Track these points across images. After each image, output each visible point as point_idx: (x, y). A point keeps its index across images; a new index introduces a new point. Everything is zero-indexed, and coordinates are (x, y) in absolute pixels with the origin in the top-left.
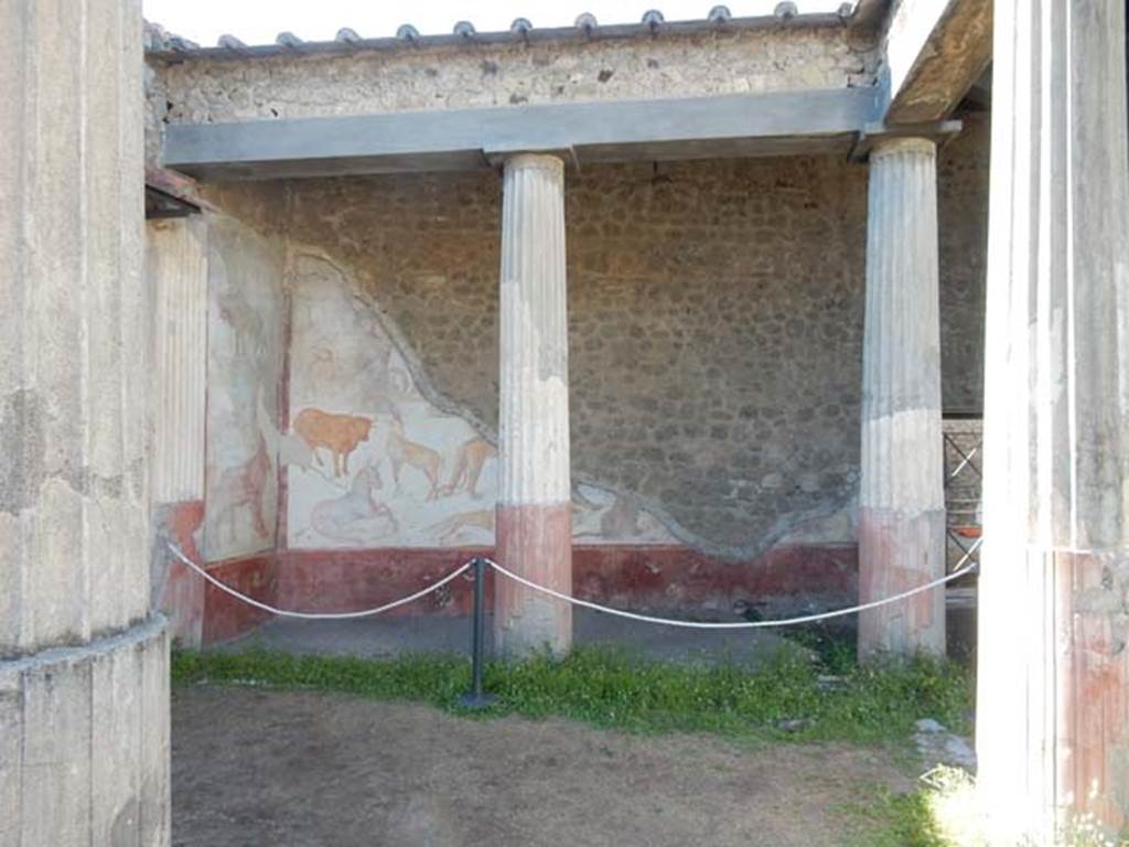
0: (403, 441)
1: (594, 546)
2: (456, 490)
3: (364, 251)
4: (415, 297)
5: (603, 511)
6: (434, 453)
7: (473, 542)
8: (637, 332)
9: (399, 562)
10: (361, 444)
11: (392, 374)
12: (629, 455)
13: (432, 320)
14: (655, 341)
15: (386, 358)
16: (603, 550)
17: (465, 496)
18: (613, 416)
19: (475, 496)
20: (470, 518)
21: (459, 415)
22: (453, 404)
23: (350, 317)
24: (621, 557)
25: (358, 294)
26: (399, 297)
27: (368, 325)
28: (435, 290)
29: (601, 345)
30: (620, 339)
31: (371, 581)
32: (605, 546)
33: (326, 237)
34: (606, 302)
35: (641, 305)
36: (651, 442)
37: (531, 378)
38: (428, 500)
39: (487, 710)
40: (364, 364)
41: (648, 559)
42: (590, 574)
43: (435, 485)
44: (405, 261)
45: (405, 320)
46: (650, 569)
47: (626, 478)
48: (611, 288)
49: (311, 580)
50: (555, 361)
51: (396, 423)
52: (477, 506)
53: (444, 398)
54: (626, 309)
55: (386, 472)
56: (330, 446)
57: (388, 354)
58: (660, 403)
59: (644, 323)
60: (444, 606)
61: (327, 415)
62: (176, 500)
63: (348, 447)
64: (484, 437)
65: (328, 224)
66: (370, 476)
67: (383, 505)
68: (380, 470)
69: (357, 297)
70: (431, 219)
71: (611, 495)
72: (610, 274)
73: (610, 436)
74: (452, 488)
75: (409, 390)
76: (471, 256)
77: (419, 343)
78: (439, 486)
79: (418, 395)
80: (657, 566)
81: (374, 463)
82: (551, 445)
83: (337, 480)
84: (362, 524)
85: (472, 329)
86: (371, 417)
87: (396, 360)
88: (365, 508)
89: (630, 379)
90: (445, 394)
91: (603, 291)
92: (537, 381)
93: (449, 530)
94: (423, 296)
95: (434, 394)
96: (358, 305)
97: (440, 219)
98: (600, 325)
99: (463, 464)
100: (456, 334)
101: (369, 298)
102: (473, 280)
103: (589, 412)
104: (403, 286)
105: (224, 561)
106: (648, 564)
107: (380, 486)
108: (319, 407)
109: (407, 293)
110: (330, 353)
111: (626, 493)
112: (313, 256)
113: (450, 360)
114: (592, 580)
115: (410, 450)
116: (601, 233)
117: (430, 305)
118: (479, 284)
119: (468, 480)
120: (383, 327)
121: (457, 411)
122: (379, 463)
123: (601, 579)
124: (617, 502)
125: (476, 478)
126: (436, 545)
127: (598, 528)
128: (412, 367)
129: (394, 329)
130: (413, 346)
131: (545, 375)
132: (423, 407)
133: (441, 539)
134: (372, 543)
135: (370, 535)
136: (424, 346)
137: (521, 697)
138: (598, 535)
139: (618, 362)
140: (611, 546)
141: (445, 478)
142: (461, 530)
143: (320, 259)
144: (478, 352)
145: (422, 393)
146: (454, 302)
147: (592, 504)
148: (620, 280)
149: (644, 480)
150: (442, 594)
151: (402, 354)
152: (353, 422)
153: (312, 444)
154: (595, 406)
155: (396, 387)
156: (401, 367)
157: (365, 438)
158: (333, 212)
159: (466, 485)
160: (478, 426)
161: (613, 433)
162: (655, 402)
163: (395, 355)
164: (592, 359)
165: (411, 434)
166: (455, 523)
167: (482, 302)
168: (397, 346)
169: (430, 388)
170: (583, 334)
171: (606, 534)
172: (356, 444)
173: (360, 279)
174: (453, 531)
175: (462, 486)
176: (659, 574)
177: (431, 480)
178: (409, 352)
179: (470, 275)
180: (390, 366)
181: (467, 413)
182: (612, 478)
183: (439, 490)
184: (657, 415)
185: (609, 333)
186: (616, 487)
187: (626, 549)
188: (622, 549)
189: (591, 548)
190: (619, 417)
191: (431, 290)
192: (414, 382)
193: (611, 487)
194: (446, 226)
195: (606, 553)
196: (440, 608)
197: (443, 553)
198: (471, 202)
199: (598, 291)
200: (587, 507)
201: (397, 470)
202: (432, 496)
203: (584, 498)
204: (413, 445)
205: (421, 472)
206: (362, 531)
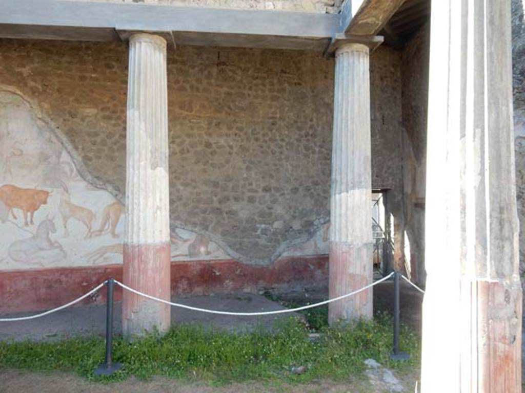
1: (184, 262)
2: (103, 233)
3: (45, 91)
4: (78, 120)
5: (189, 243)
6: (90, 212)
7: (114, 262)
8: (208, 145)
9: (67, 276)
10: (42, 206)
11: (63, 165)
12: (204, 212)
13: (89, 134)
14: (218, 150)
15: (59, 155)
16: (190, 264)
17: (109, 236)
18: (195, 191)
19: (115, 236)
20: (112, 248)
21: (106, 189)
22: (101, 183)
23: (35, 129)
24: (199, 267)
25: (40, 117)
26: (68, 120)
27: (47, 135)
28: (90, 117)
29: (188, 151)
30: (199, 148)
31: (49, 287)
32: (190, 261)
33: (20, 82)
34: (192, 128)
35: (210, 131)
36: (216, 204)
37: (145, 168)
38: (85, 238)
39: (114, 377)
40: (44, 158)
41: (213, 268)
42: (182, 277)
43: (90, 231)
44: (71, 99)
45: (71, 134)
46: (215, 273)
47: (202, 225)
48: (195, 121)
49: (8, 289)
50: (161, 159)
51: (66, 194)
52: (116, 241)
53: (95, 179)
54: (203, 132)
55: (58, 222)
56: (21, 208)
57: (61, 153)
58: (221, 183)
59: (212, 140)
60: (95, 300)
61: (20, 189)
63: (33, 208)
65: (21, 74)
67: (56, 242)
68: (54, 221)
69: (39, 119)
70: (88, 75)
71: (193, 233)
72: (193, 113)
73: (193, 201)
74: (101, 231)
75: (74, 174)
76: (113, 98)
77: (80, 147)
78: (92, 231)
79: (79, 178)
80: (219, 271)
81: (50, 217)
83: (26, 228)
84: (42, 253)
85: (113, 139)
86: (49, 190)
87: (65, 157)
88: (45, 244)
89: (204, 171)
90: (96, 177)
91: (190, 122)
92: (149, 171)
93: (98, 255)
94: (83, 120)
95: (89, 177)
96: (40, 123)
97: (93, 75)
98: (188, 141)
99: (107, 218)
100: (103, 143)
101: (48, 120)
102: (114, 112)
103: (181, 188)
104: (70, 113)
106: (214, 270)
107: (54, 231)
108: (13, 184)
109: (73, 117)
110: (22, 151)
111: (203, 232)
112: (9, 91)
113: (99, 158)
114: (183, 280)
115: (75, 210)
116: (189, 90)
117: (88, 125)
118: (118, 114)
119: (110, 227)
120: (57, 137)
121: (104, 187)
122: (54, 218)
123: (188, 279)
124: (197, 237)
125: (116, 225)
126: (90, 264)
127: (187, 252)
128: (75, 161)
129: (64, 139)
130: (76, 148)
131: (154, 166)
132: (82, 184)
133: (94, 261)
134: (49, 265)
135: (48, 260)
136: (83, 149)
137: (137, 365)
138: (186, 255)
139: (198, 162)
140: (194, 261)
141: (96, 225)
142: (106, 256)
143: (14, 93)
144: (116, 154)
145: (82, 176)
146: (102, 124)
147: (183, 239)
148: (200, 117)
149: (212, 225)
151: (69, 152)
152: (38, 192)
153: (10, 207)
154: (185, 185)
155: (65, 173)
156: (68, 161)
157: (45, 202)
158: (24, 66)
159: (109, 230)
160: (116, 195)
161: (195, 200)
162: (218, 183)
163: (64, 154)
164: (185, 159)
165: (75, 200)
166: (102, 252)
167: (119, 125)
168: (66, 148)
169: (87, 173)
170: (179, 145)
171: (190, 255)
172: (39, 207)
173: (41, 107)
174: (101, 256)
175: (107, 230)
176: (220, 275)
178: (74, 153)
179: (112, 108)
180: (61, 160)
181: (110, 188)
182: (195, 224)
183: (92, 233)
184: (219, 190)
185: (193, 145)
186: (197, 229)
187: (202, 262)
188: (200, 262)
189: (183, 263)
190: (199, 191)
191: (88, 116)
192: (77, 170)
193: (194, 229)
194: (97, 79)
195: (191, 265)
196: (93, 302)
197: (94, 269)
198: (113, 67)
199: (188, 122)
200: (180, 241)
201: (66, 222)
202: (88, 236)
203: (178, 235)
204: (76, 207)
205: (81, 223)
206: (43, 258)
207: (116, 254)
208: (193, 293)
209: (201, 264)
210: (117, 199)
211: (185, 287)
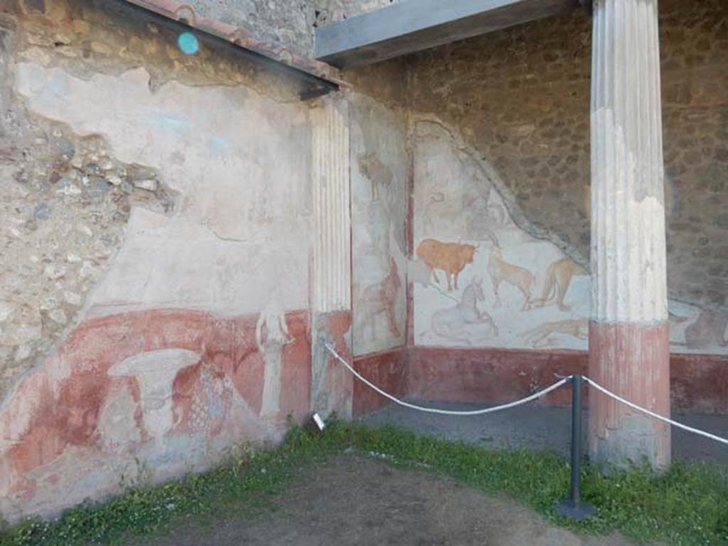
0: (500, 262)
1: (678, 354)
2: (547, 303)
3: (467, 112)
4: (509, 145)
5: (687, 323)
6: (527, 273)
7: (562, 346)
9: (499, 360)
10: (468, 266)
11: (491, 210)
12: (716, 271)
13: (523, 162)
15: (486, 196)
16: (687, 359)
17: (555, 308)
18: (698, 236)
19: (563, 307)
20: (559, 326)
21: (550, 240)
22: (543, 231)
23: (457, 165)
24: (705, 367)
25: (463, 147)
26: (497, 146)
27: (471, 170)
28: (526, 137)
29: (683, 170)
30: (704, 163)
31: (477, 373)
32: (689, 355)
33: (437, 105)
34: (690, 130)
37: (626, 201)
38: (523, 310)
40: (468, 202)
43: (528, 299)
44: (500, 116)
45: (501, 164)
47: (711, 293)
48: (695, 116)
49: (432, 369)
50: (652, 182)
51: (496, 248)
52: (566, 316)
53: (534, 227)
54: (712, 135)
55: (487, 286)
56: (443, 267)
57: (488, 193)
61: (442, 244)
62: (330, 311)
63: (457, 268)
64: (571, 258)
65: (439, 95)
66: (475, 292)
67: (485, 313)
68: (483, 286)
69: (463, 150)
70: (521, 78)
71: (696, 308)
72: (693, 103)
74: (543, 300)
75: (505, 221)
76: (557, 105)
77: (513, 182)
78: (531, 300)
79: (514, 225)
81: (477, 280)
82: (648, 264)
83: (450, 294)
84: (468, 328)
85: (558, 166)
86: (475, 244)
87: (494, 198)
88: (472, 316)
89: (715, 201)
90: (535, 223)
91: (686, 119)
92: (632, 203)
93: (541, 334)
94: (516, 143)
95: (527, 224)
96: (463, 156)
97: (528, 77)
98: (682, 152)
99: (552, 281)
100: (545, 172)
101: (472, 150)
102: (558, 125)
104: (498, 136)
105: (367, 355)
107: (483, 299)
109: (502, 142)
110: (443, 195)
111: (712, 307)
112: (428, 121)
113: (538, 194)
116: (683, 65)
117: (522, 150)
118: (565, 127)
120: (483, 171)
121: (546, 236)
122: (481, 282)
123: (686, 384)
124: (701, 315)
125: (565, 292)
126: (529, 347)
127: (683, 339)
128: (507, 202)
129: (492, 173)
130: (508, 184)
131: (640, 196)
132: (517, 235)
133: (536, 342)
134: (477, 344)
135: (476, 338)
136: (517, 185)
138: (682, 344)
139: (702, 186)
140: (696, 355)
141: (537, 293)
142: (551, 335)
143: (433, 122)
144: (564, 186)
145: (516, 223)
146: (542, 145)
147: (676, 317)
148: (705, 108)
150: (535, 388)
151: (499, 192)
152: (462, 248)
153: (431, 266)
155: (494, 219)
156: (498, 202)
157: (471, 260)
158: (442, 85)
159: (554, 300)
160: (565, 248)
161: (697, 251)
163: (493, 193)
165: (509, 256)
167: (567, 143)
168: (495, 186)
169: (522, 218)
171: (689, 344)
172: (464, 266)
173: (464, 135)
174: (545, 336)
175: (551, 299)
177: (525, 294)
178: (505, 191)
179: (555, 121)
180: (489, 203)
181: (555, 237)
182: (697, 293)
183: (532, 303)
185: (691, 159)
186: (702, 301)
187: (713, 358)
188: (708, 358)
190: (703, 236)
191: (522, 137)
192: (509, 213)
193: (695, 301)
194: (534, 81)
195: (690, 362)
197: (536, 354)
198: (557, 57)
199: (680, 120)
201: (497, 286)
202: (526, 308)
204: (510, 266)
205: (516, 288)
206: (469, 334)
207: (565, 335)
208: (695, 407)
209: (711, 361)
210: (566, 254)
211: (681, 396)
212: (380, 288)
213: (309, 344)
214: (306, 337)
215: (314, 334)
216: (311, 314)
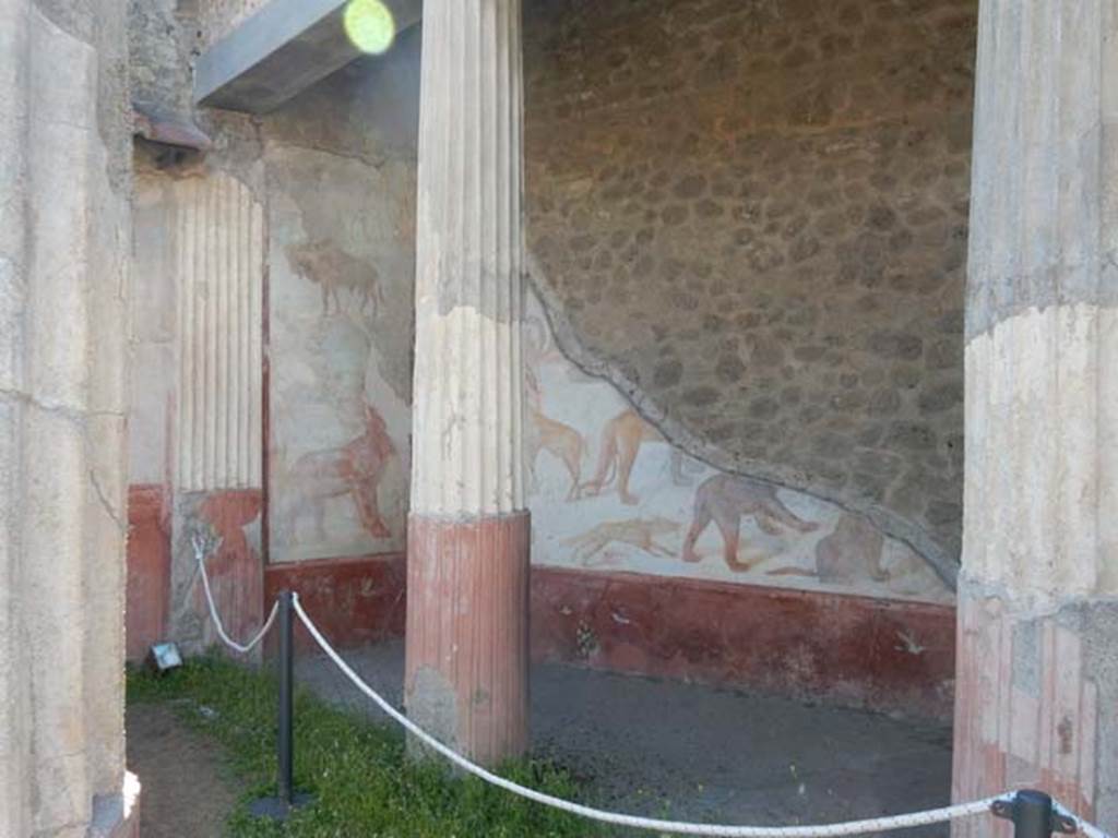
0: (538, 417)
2: (603, 488)
4: (555, 214)
5: (818, 535)
7: (627, 566)
8: (882, 218)
11: (527, 327)
12: (869, 438)
13: (574, 244)
14: (915, 230)
17: (616, 497)
18: (839, 371)
22: (600, 364)
24: (850, 618)
26: (538, 219)
28: (578, 201)
29: (817, 249)
30: (851, 234)
32: (824, 594)
34: (829, 173)
35: (889, 170)
36: (911, 414)
38: (569, 500)
41: (898, 626)
42: (797, 639)
43: (576, 480)
46: (903, 644)
47: (861, 479)
48: (836, 147)
51: (533, 393)
52: (630, 513)
53: (589, 355)
54: (864, 180)
58: (927, 343)
59: (898, 198)
60: (587, 656)
64: (639, 410)
70: (574, 99)
71: (832, 506)
72: (834, 123)
73: (833, 404)
74: (598, 484)
75: (546, 347)
76: (624, 140)
77: (560, 278)
78: (581, 482)
79: (556, 353)
80: (919, 643)
85: (624, 249)
87: (532, 307)
89: (869, 304)
90: (590, 349)
91: (822, 154)
93: (594, 545)
94: (565, 212)
95: (578, 350)
97: (584, 96)
98: (815, 214)
99: (611, 450)
100: (605, 261)
102: (625, 177)
103: (796, 364)
106: (901, 636)
109: (545, 211)
111: (862, 504)
113: (594, 299)
114: (801, 648)
117: (574, 222)
118: (635, 180)
119: (617, 476)
121: (604, 373)
123: (816, 649)
124: (841, 520)
125: (629, 470)
127: (811, 564)
128: (551, 314)
130: (553, 283)
132: (562, 369)
136: (566, 283)
139: (847, 275)
140: (833, 595)
141: (589, 472)
144: (632, 284)
145: (562, 350)
146: (601, 214)
148: (853, 132)
149: (897, 483)
150: (584, 637)
151: (539, 296)
154: (808, 354)
155: (530, 344)
156: (537, 315)
159: (615, 481)
161: (838, 401)
162: (917, 341)
163: (531, 300)
164: (806, 273)
165: (550, 410)
166: (600, 537)
167: (638, 208)
169: (572, 341)
170: (788, 235)
174: (600, 547)
175: (608, 483)
176: (922, 654)
177: (572, 473)
178: (550, 296)
179: (622, 169)
181: (618, 375)
182: (836, 478)
183: (581, 488)
184: (920, 364)
185: (829, 228)
186: (843, 495)
187: (860, 602)
188: (851, 601)
189: (799, 595)
190: (850, 372)
191: (572, 201)
192: (553, 334)
193: (833, 493)
194: (592, 103)
195: (824, 606)
196: (582, 658)
197: (586, 577)
198: (625, 58)
199: (814, 157)
200: (791, 526)
201: (533, 458)
202: (574, 495)
203: (784, 509)
204: (552, 423)
205: (560, 460)
208: (831, 693)
209: (859, 608)
210: (632, 403)
211: (808, 671)
212: (338, 456)
213: (166, 538)
214: (159, 528)
215: (177, 524)
216: (170, 490)
